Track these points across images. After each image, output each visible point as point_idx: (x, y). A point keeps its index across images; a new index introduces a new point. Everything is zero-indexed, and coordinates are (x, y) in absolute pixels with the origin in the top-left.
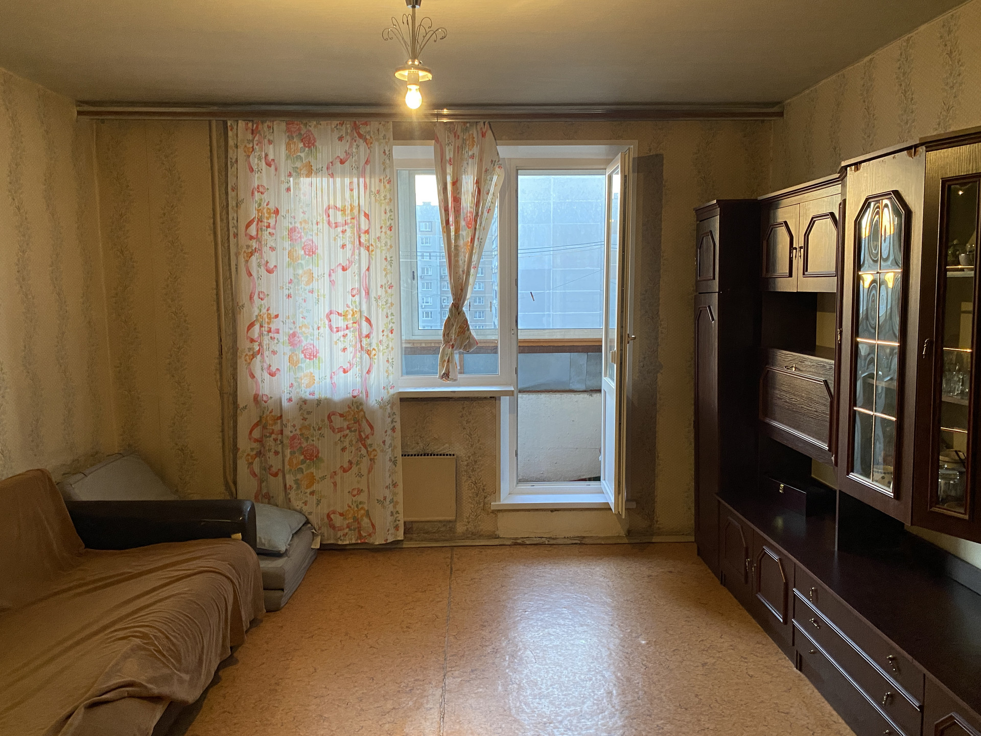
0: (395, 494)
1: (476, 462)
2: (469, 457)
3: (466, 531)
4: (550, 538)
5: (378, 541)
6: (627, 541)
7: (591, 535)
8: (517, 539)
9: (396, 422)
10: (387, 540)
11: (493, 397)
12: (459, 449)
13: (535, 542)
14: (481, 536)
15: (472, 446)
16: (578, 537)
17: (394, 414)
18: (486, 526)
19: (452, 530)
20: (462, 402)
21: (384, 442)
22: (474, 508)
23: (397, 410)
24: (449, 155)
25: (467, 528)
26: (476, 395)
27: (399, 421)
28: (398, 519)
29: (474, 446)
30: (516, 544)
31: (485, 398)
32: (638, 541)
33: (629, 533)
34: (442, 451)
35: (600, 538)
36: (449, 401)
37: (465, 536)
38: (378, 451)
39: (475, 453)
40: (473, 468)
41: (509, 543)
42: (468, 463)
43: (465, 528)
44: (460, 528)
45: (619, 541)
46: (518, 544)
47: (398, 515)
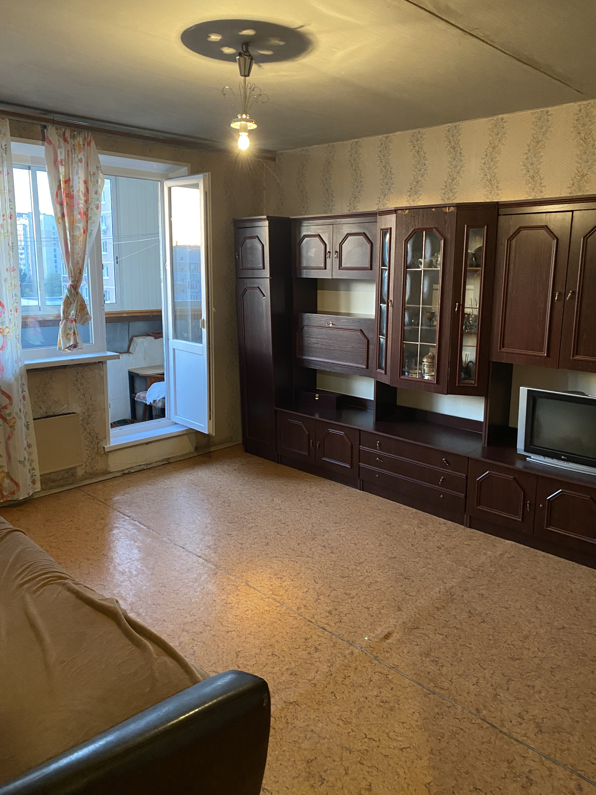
0: (30, 454)
1: (89, 416)
2: (84, 413)
3: (85, 473)
4: (146, 464)
5: (22, 496)
6: (196, 454)
7: (173, 456)
8: (123, 470)
9: (25, 391)
10: (29, 494)
11: (100, 362)
12: (76, 408)
13: (138, 470)
14: (97, 475)
15: (86, 404)
16: (165, 459)
17: (23, 384)
18: (99, 466)
19: (74, 475)
20: (76, 368)
21: (20, 410)
22: (90, 453)
23: (25, 381)
24: (61, 156)
25: (86, 471)
26: (87, 362)
27: (27, 391)
28: (34, 474)
29: (88, 404)
30: (124, 474)
31: (95, 363)
32: (202, 453)
33: (196, 449)
34: (62, 411)
35: (179, 456)
36: (65, 368)
37: (84, 478)
38: (17, 418)
39: (88, 409)
40: (88, 422)
41: (119, 474)
42: (83, 418)
43: (84, 471)
44: (80, 472)
45: (191, 456)
46: (126, 474)
47: (34, 471)
